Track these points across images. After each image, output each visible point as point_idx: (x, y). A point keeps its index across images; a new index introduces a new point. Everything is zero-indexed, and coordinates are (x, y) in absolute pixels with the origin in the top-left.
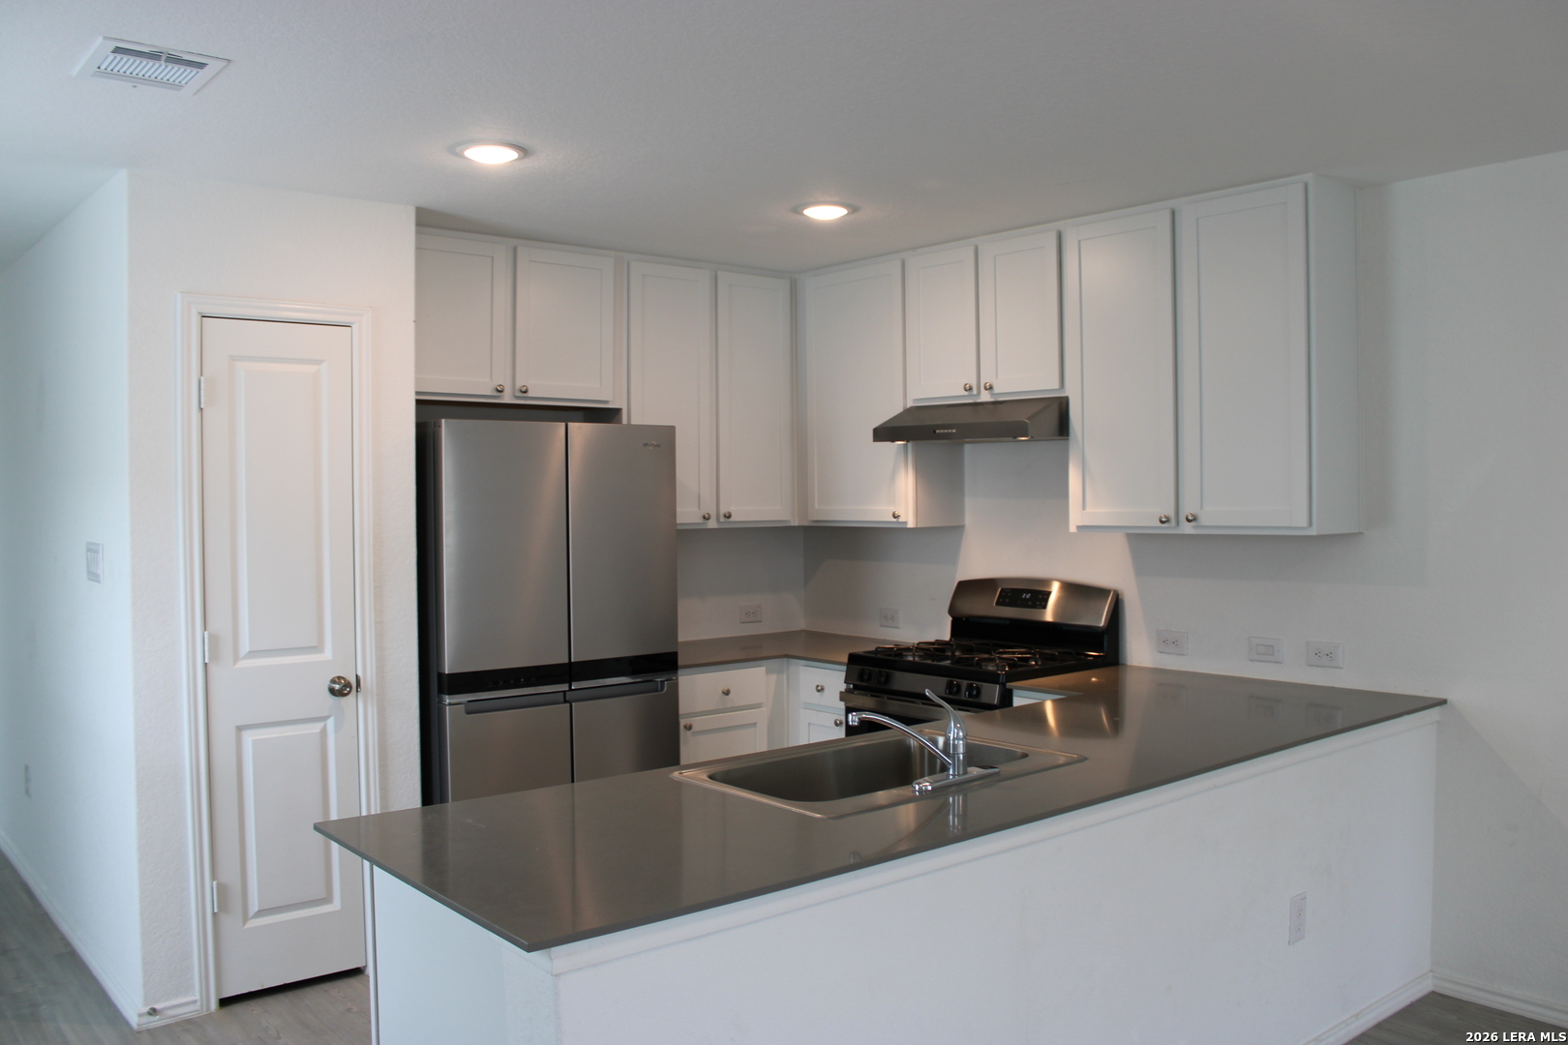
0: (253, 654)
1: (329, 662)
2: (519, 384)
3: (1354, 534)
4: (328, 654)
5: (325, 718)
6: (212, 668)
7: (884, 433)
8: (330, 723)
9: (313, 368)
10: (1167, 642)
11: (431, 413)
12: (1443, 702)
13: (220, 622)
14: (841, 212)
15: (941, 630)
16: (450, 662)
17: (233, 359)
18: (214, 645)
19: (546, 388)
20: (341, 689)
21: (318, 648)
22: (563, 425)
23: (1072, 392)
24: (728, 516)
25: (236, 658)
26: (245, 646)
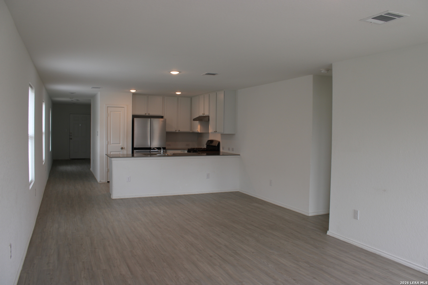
0: (112, 144)
1: (121, 145)
2: (149, 113)
3: (234, 134)
4: (121, 144)
5: (120, 152)
6: (108, 145)
7: (195, 120)
8: (121, 152)
9: (120, 112)
10: (223, 149)
11: (134, 117)
12: (240, 155)
13: (109, 140)
14: (180, 93)
15: (205, 147)
16: (135, 147)
17: (111, 111)
18: (108, 142)
19: (152, 113)
20: (122, 148)
21: (120, 144)
22: (150, 119)
23: (210, 115)
24: (179, 131)
25: (110, 144)
26: (111, 143)
